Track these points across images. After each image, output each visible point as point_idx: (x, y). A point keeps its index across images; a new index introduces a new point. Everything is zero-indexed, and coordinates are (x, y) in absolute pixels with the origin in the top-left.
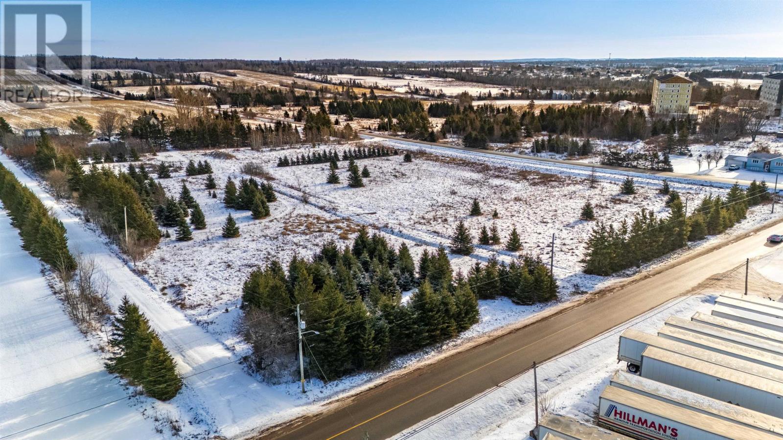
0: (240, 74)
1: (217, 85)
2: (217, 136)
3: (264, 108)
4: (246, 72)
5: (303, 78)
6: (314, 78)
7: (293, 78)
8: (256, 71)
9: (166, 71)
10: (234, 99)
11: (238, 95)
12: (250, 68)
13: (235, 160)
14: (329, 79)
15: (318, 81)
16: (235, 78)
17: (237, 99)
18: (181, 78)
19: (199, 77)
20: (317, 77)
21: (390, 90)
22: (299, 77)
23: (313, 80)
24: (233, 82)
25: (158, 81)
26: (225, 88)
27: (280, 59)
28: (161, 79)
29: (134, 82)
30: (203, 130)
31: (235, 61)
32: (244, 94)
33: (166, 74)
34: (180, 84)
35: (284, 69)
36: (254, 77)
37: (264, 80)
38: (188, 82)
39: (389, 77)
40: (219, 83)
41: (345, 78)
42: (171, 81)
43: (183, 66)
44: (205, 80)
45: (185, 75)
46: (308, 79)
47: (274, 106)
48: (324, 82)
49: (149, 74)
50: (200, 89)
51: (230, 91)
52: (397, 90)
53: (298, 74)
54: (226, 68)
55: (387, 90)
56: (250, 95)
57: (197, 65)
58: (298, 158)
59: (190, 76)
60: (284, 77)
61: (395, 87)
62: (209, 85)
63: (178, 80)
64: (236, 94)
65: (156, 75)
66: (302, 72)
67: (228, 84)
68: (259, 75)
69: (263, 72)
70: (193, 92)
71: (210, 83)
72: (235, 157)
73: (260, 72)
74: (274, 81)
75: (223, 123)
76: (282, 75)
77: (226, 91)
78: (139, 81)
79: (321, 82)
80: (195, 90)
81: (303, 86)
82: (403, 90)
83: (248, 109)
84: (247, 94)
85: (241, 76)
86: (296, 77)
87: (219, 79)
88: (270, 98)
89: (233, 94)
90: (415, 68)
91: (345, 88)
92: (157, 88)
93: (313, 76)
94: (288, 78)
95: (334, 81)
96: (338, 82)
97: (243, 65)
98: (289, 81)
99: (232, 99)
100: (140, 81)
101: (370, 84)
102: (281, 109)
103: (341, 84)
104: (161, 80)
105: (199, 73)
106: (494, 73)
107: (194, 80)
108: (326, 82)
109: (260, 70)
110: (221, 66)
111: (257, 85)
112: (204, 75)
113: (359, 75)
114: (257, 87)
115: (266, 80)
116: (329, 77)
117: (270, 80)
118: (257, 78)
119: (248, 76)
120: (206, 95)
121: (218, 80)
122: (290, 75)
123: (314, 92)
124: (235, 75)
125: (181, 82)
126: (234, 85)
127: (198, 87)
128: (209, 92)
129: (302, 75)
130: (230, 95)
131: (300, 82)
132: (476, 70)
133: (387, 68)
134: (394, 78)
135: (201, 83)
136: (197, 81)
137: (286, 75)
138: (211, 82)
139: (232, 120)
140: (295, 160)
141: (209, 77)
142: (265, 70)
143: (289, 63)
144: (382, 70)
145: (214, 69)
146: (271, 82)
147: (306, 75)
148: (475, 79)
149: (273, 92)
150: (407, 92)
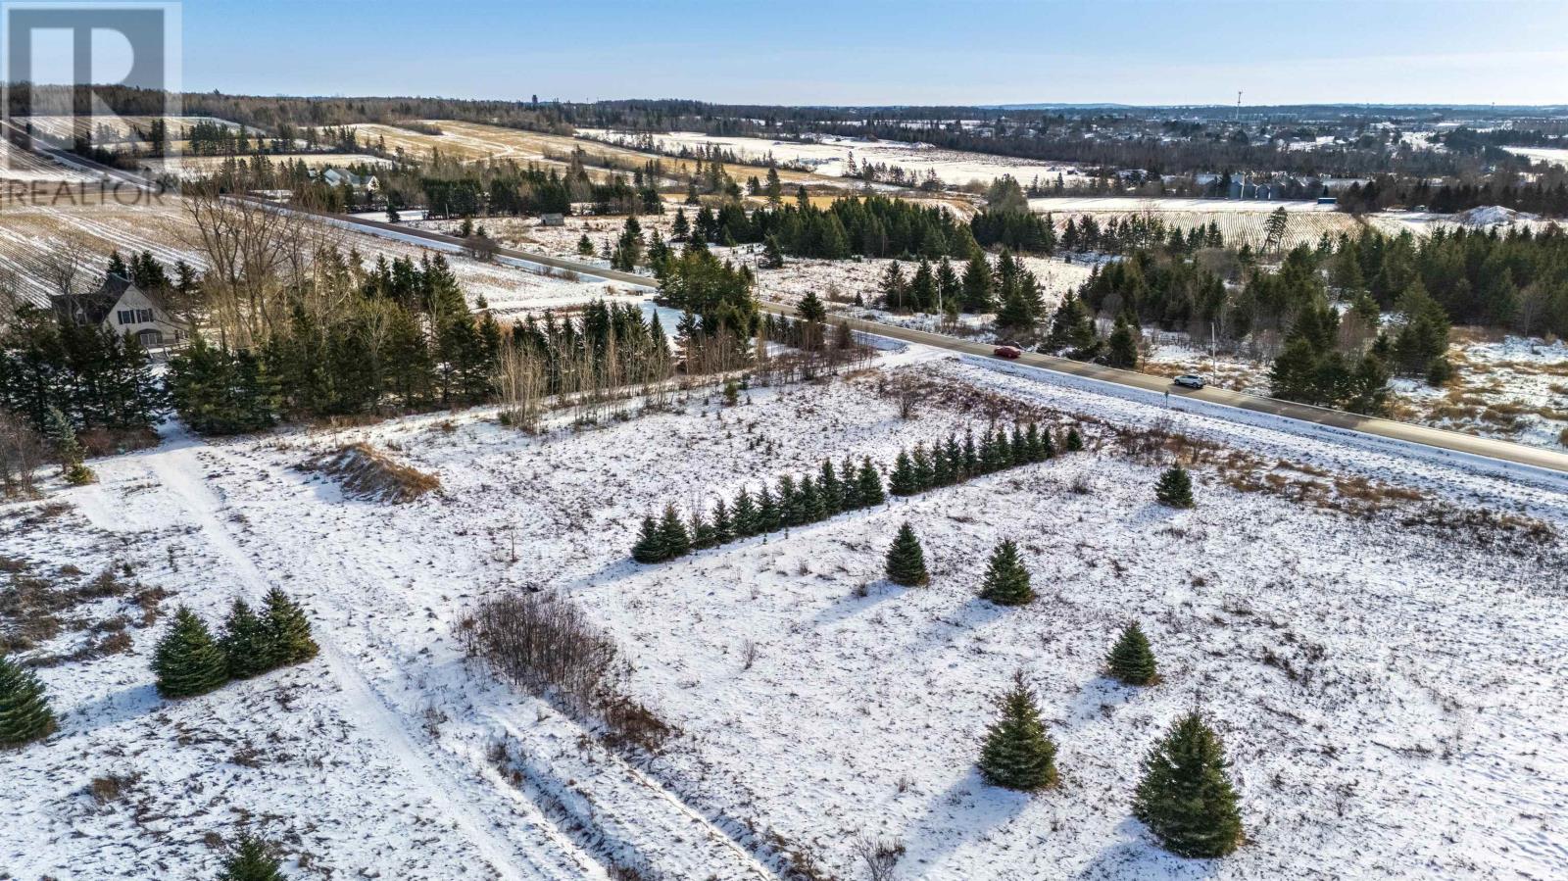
0: (449, 130)
1: (395, 154)
2: (368, 366)
3: (517, 221)
4: (464, 125)
5: (595, 140)
6: (622, 141)
7: (571, 140)
8: (486, 123)
9: (277, 121)
10: (436, 195)
11: (447, 185)
12: (473, 115)
13: (436, 504)
14: (656, 143)
15: (629, 148)
16: (438, 139)
17: (443, 197)
18: (311, 136)
19: (352, 136)
20: (629, 139)
21: (803, 170)
22: (586, 138)
23: (619, 145)
24: (435, 149)
25: (253, 144)
26: (413, 163)
27: (535, 98)
28: (260, 138)
29: (196, 147)
30: (311, 349)
31: (440, 103)
32: (462, 182)
33: (275, 127)
34: (307, 151)
35: (549, 118)
36: (483, 138)
37: (506, 143)
38: (326, 148)
39: (786, 139)
40: (399, 150)
41: (693, 141)
42: (284, 144)
43: (317, 110)
44: (367, 144)
45: (320, 130)
46: (605, 142)
47: (544, 217)
48: (645, 151)
49: (234, 129)
50: (351, 168)
51: (426, 172)
52: (821, 169)
53: (582, 132)
54: (418, 115)
55: (798, 170)
56: (478, 187)
57: (350, 107)
58: (720, 511)
59: (333, 132)
60: (550, 138)
61: (816, 163)
62: (376, 155)
63: (301, 143)
64: (440, 183)
65: (252, 131)
66: (591, 126)
67: (422, 153)
68: (492, 132)
69: (502, 125)
70: (330, 173)
71: (378, 150)
72: (431, 483)
73: (496, 125)
74: (530, 147)
75: (392, 314)
76: (545, 132)
77: (416, 173)
78: (204, 144)
79: (638, 149)
80: (336, 168)
81: (599, 159)
82: (835, 170)
83: (476, 224)
84: (469, 182)
85: (452, 135)
86: (578, 138)
87: (402, 141)
88: (532, 194)
89: (433, 183)
90: (831, 119)
91: (703, 165)
92: (243, 162)
93: (618, 137)
94: (561, 139)
95: (667, 148)
96: (676, 150)
97: (456, 111)
98: (565, 146)
99: (430, 195)
100: (210, 144)
101: (756, 156)
102: (563, 225)
103: (685, 155)
104: (260, 142)
105: (353, 126)
106: (1009, 133)
107: (341, 142)
108: (649, 150)
109: (496, 120)
110: (406, 111)
111: (491, 154)
112: (364, 132)
113: (719, 135)
114: (493, 161)
115: (512, 143)
116: (656, 139)
117: (519, 143)
118: (489, 138)
119: (467, 134)
120: (363, 182)
121: (400, 143)
122: (566, 134)
123: (631, 175)
124: (437, 132)
125: (309, 147)
126: (436, 155)
127: (344, 160)
128: (374, 173)
129: (592, 132)
130: (427, 185)
131: (590, 149)
132: (968, 125)
133: (773, 120)
134: (796, 140)
135: (359, 151)
136: (348, 145)
137: (556, 133)
138: (381, 147)
139: (428, 292)
140: (709, 520)
141: (378, 136)
142: (506, 120)
143: (556, 105)
144: (763, 123)
145: (390, 116)
146: (524, 150)
147: (601, 133)
148: (982, 144)
149: (534, 176)
150: (846, 176)
